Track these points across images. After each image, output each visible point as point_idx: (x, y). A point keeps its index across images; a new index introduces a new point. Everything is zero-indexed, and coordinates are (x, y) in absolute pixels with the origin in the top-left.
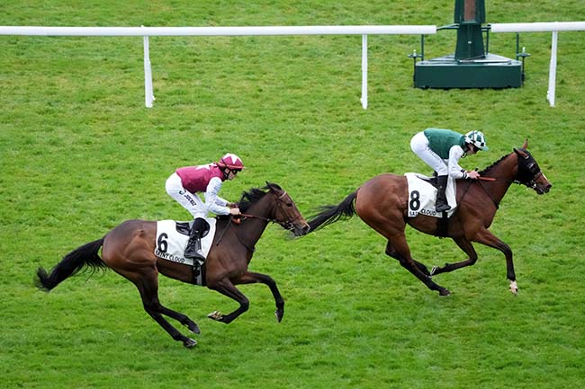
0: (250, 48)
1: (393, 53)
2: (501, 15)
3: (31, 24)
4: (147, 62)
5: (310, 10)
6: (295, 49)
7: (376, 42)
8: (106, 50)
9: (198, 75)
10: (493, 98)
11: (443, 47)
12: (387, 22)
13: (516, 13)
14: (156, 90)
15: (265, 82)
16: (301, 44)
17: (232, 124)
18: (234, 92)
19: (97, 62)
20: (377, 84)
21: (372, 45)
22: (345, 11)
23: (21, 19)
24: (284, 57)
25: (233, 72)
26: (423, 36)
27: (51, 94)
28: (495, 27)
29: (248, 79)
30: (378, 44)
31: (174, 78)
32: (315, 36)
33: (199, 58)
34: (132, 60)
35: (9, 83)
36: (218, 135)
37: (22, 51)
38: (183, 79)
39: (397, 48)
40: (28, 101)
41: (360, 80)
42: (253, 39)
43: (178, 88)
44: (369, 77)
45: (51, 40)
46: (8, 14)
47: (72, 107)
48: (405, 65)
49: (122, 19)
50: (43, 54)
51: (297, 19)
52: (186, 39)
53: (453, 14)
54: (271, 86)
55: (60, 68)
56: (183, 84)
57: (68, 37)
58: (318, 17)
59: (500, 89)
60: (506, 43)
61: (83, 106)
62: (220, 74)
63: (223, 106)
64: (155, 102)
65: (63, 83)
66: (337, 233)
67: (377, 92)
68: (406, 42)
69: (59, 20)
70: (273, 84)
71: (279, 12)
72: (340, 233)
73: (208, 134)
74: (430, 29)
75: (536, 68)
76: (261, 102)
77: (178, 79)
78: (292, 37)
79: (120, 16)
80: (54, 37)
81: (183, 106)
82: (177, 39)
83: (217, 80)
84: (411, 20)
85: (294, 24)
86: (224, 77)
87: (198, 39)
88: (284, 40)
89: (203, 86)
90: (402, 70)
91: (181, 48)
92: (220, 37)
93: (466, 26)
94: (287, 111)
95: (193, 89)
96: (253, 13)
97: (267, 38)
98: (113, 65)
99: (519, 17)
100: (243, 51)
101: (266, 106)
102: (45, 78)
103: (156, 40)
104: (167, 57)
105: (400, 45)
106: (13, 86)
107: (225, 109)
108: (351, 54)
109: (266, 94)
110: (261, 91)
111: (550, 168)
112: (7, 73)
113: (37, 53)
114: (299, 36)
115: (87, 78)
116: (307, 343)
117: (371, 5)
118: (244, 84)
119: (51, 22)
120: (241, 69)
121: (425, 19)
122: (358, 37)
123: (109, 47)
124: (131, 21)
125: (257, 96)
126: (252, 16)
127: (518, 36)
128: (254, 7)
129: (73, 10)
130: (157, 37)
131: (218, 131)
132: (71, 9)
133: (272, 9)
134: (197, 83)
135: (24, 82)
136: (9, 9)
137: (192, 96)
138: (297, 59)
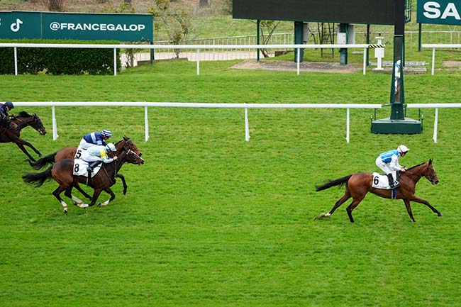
0: (295, 114)
1: (361, 117)
2: (412, 100)
3: (194, 102)
4: (246, 120)
5: (323, 96)
6: (316, 114)
8: (227, 114)
9: (270, 126)
10: (408, 138)
12: (359, 102)
13: (419, 99)
14: (250, 133)
15: (302, 130)
16: (319, 112)
17: (286, 149)
18: (287, 134)
19: (223, 120)
20: (354, 131)
21: (352, 113)
22: (339, 97)
23: (189, 100)
24: (310, 118)
25: (286, 125)
26: (375, 109)
27: (202, 134)
28: (409, 106)
29: (294, 128)
30: (354, 113)
31: (259, 128)
32: (325, 108)
33: (271, 118)
34: (240, 119)
35: (182, 129)
36: (279, 154)
37: (189, 114)
38: (263, 128)
39: (363, 114)
40: (191, 138)
41: (346, 129)
42: (296, 110)
43: (261, 132)
44: (350, 128)
45: (202, 109)
46: (183, 97)
47: (211, 140)
48: (367, 122)
50: (199, 116)
52: (265, 109)
53: (389, 99)
54: (304, 131)
55: (206, 123)
56: (263, 130)
58: (326, 100)
59: (412, 134)
60: (414, 113)
61: (216, 140)
63: (282, 141)
64: (250, 138)
65: (207, 129)
67: (354, 135)
69: (206, 100)
71: (308, 97)
73: (274, 154)
74: (379, 106)
75: (428, 125)
76: (300, 139)
77: (261, 128)
78: (314, 109)
79: (234, 99)
80: (204, 108)
81: (263, 141)
82: (261, 109)
83: (279, 129)
84: (370, 101)
85: (315, 103)
86: (282, 127)
87: (271, 109)
88: (311, 110)
89: (272, 131)
90: (365, 125)
91: (263, 114)
92: (281, 109)
93: (395, 104)
94: (312, 143)
95: (268, 133)
96: (296, 97)
97: (303, 109)
98: (231, 121)
99: (420, 101)
100: (292, 116)
101: (302, 141)
102: (199, 127)
103: (251, 110)
104: (256, 118)
105: (365, 113)
106: (184, 131)
108: (342, 117)
110: (299, 134)
112: (181, 124)
113: (196, 116)
114: (318, 108)
115: (219, 127)
116: (319, 252)
117: (351, 95)
118: (291, 130)
119: (202, 101)
120: (290, 123)
121: (376, 101)
122: (345, 109)
123: (229, 113)
124: (239, 101)
125: (298, 136)
126: (296, 99)
127: (419, 110)
128: (297, 95)
130: (251, 108)
131: (279, 152)
132: (211, 95)
133: (305, 96)
134: (270, 130)
135: (189, 129)
136: (182, 95)
137: (267, 136)
138: (316, 119)
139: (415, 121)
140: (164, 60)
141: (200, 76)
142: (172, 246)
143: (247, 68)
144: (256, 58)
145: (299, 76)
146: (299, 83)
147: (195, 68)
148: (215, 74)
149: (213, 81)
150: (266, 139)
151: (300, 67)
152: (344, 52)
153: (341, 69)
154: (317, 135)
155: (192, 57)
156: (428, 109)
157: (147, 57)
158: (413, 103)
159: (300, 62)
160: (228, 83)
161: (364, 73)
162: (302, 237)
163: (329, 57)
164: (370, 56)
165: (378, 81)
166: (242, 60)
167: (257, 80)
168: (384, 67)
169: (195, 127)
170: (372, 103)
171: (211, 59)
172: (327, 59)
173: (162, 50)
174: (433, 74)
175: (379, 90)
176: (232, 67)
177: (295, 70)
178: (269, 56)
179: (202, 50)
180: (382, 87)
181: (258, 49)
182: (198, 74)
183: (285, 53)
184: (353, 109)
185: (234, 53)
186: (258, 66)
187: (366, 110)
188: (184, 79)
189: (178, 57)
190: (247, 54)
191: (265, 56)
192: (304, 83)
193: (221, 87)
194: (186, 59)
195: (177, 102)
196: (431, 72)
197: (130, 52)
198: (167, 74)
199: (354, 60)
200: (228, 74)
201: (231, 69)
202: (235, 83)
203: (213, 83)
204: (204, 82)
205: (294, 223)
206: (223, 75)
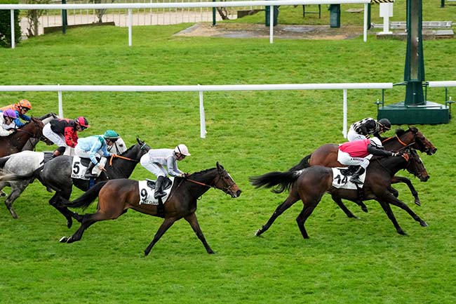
0: (269, 98)
1: (363, 101)
2: (434, 76)
3: (125, 84)
4: (202, 108)
5: (307, 73)
6: (298, 99)
7: (352, 94)
8: (174, 100)
9: (234, 117)
10: (431, 131)
11: (396, 97)
12: (359, 81)
13: (444, 74)
14: (207, 127)
15: (279, 121)
16: (302, 95)
17: (258, 149)
18: (259, 128)
19: (168, 108)
21: (350, 96)
22: (331, 74)
23: (119, 81)
24: (291, 104)
25: (257, 115)
26: (383, 90)
27: (139, 130)
28: (432, 84)
29: (268, 119)
30: (354, 96)
31: (219, 119)
32: (311, 90)
33: (235, 105)
34: (192, 107)
35: (111, 123)
36: (249, 156)
37: (119, 102)
38: (225, 119)
39: (366, 98)
40: (124, 134)
41: (342, 119)
42: (270, 93)
43: (221, 125)
45: (138, 94)
46: (110, 78)
47: (153, 138)
48: (371, 109)
49: (184, 80)
50: (133, 103)
51: (299, 79)
52: (226, 93)
53: (403, 75)
54: (283, 123)
55: (144, 113)
56: (225, 122)
57: (149, 92)
58: (313, 78)
59: (435, 124)
60: (438, 94)
61: (159, 137)
62: (249, 116)
63: (251, 137)
64: (207, 134)
65: (146, 122)
68: (371, 94)
69: (143, 81)
71: (287, 74)
73: (242, 155)
74: (389, 85)
76: (277, 134)
77: (222, 119)
78: (296, 91)
79: (183, 78)
80: (140, 92)
81: (225, 137)
82: (220, 93)
83: (247, 120)
84: (375, 79)
85: (297, 83)
86: (252, 118)
87: (234, 93)
88: (291, 93)
89: (238, 124)
90: (369, 112)
91: (224, 100)
92: (248, 91)
93: (412, 83)
94: (294, 140)
95: (232, 126)
96: (270, 75)
97: (280, 91)
98: (178, 110)
99: (446, 77)
100: (264, 101)
101: (280, 137)
102: (134, 119)
103: (207, 93)
104: (214, 105)
105: (368, 96)
106: (114, 125)
107: (253, 139)
108: (335, 102)
109: (280, 129)
110: (276, 127)
112: (109, 116)
113: (129, 103)
114: (301, 91)
115: (162, 119)
116: (311, 293)
117: (347, 70)
118: (265, 122)
119: (138, 83)
120: (263, 113)
121: (384, 78)
122: (340, 91)
123: (176, 98)
124: (190, 82)
125: (274, 131)
126: (269, 77)
127: (446, 90)
128: (271, 71)
129: (152, 74)
130: (207, 92)
131: (249, 153)
132: (150, 74)
133: (282, 73)
134: (234, 122)
135: (121, 122)
136: (110, 74)
137: (231, 131)
138: (299, 106)
139: (440, 105)
140: (81, 26)
141: (133, 47)
142: (104, 287)
143: (199, 34)
144: (212, 20)
145: (273, 44)
146: (272, 55)
147: (126, 36)
148: (155, 44)
149: (152, 55)
150: (231, 135)
151: (274, 34)
152: (336, 9)
153: (333, 34)
154: (302, 128)
155: (121, 21)
157: (57, 21)
158: (436, 80)
159: (274, 25)
160: (173, 57)
161: (365, 39)
162: (286, 272)
163: (314, 18)
164: (372, 15)
165: (385, 50)
166: (191, 25)
167: (214, 52)
168: (393, 30)
169: (129, 120)
170: (377, 82)
171: (148, 24)
172: (312, 21)
173: (78, 12)
175: (388, 63)
176: (176, 35)
177: (266, 37)
178: (230, 17)
179: (135, 11)
180: (391, 59)
181: (214, 9)
182: (130, 44)
183: (252, 14)
184: (351, 90)
185: (179, 14)
186: (214, 32)
187: (369, 92)
188: (111, 52)
189: (100, 21)
190: (199, 15)
191: (224, 18)
192: (280, 55)
193: (163, 63)
194: (113, 24)
195: (103, 84)
197: (33, 14)
198: (87, 46)
199: (349, 21)
200: (172, 45)
201: (176, 37)
202: (183, 56)
203: (151, 57)
204: (138, 56)
205: (274, 253)
206: (165, 46)
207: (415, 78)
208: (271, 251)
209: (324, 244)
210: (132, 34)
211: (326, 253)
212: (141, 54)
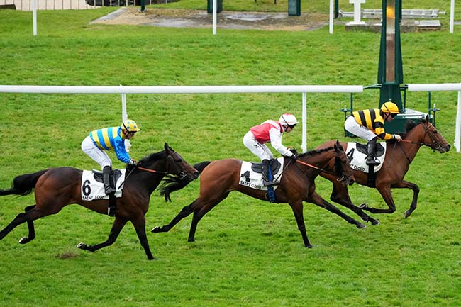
0: (210, 103)
1: (327, 107)
2: (416, 77)
3: (27, 84)
4: (125, 115)
5: (259, 72)
6: (247, 104)
7: (313, 99)
8: (90, 105)
9: (167, 126)
11: (368, 103)
12: (322, 82)
13: (428, 75)
15: (223, 132)
16: (252, 100)
18: (197, 140)
19: (82, 115)
20: (315, 134)
21: (310, 101)
22: (288, 73)
23: (19, 79)
24: (238, 111)
25: (195, 123)
26: (352, 94)
27: (45, 141)
28: (411, 87)
29: (208, 129)
30: (315, 101)
31: (147, 128)
32: (263, 93)
33: (167, 112)
34: (112, 113)
35: (9, 132)
37: (19, 106)
38: (154, 129)
39: (330, 104)
40: (25, 147)
42: (212, 96)
43: (150, 136)
44: (308, 127)
45: (44, 97)
46: (8, 75)
47: (62, 152)
48: (337, 117)
49: (102, 80)
50: (37, 108)
51: (248, 79)
52: (157, 96)
53: (377, 76)
54: (226, 135)
56: (155, 133)
57: (58, 94)
58: (265, 78)
60: (419, 100)
61: (71, 151)
62: (185, 125)
64: (132, 148)
65: (54, 132)
66: (282, 257)
67: (315, 140)
68: (338, 99)
69: (51, 80)
70: (229, 133)
71: (233, 74)
72: (285, 257)
74: (359, 89)
75: (445, 121)
76: (219, 148)
77: (150, 129)
78: (244, 94)
79: (102, 77)
80: (46, 94)
82: (149, 96)
83: (182, 130)
84: (342, 81)
85: (246, 84)
86: (189, 127)
87: (167, 96)
88: (238, 97)
89: (171, 135)
90: (335, 122)
91: (153, 104)
92: (185, 94)
93: (387, 86)
94: (241, 155)
95: (163, 138)
96: (212, 74)
97: (224, 96)
98: (96, 117)
99: (430, 78)
100: (204, 106)
101: (223, 151)
102: (39, 128)
103: (131, 97)
104: (141, 111)
105: (333, 101)
106: (12, 135)
107: (189, 154)
108: (293, 108)
109: (223, 141)
110: (219, 139)
111: (456, 203)
112: (7, 124)
113: (33, 108)
114: (251, 94)
115: (75, 128)
117: (308, 68)
118: (205, 133)
119: (44, 82)
120: (202, 121)
121: (354, 80)
122: (299, 95)
123: (93, 102)
124: (111, 81)
125: (216, 143)
126: (211, 77)
127: (429, 95)
128: (213, 70)
129: (62, 72)
130: (133, 94)
132: (61, 71)
133: (227, 72)
134: (166, 132)
135: (21, 131)
136: (8, 71)
138: (248, 113)
139: (421, 113)
141: (38, 37)
145: (217, 36)
146: (215, 49)
147: (30, 23)
148: (67, 33)
149: (63, 47)
151: (218, 22)
153: (292, 23)
155: (23, 4)
156: (443, 93)
158: (417, 82)
159: (218, 12)
160: (89, 50)
161: (331, 31)
163: (268, 3)
165: (355, 45)
167: (142, 45)
168: (366, 20)
169: (31, 129)
170: (346, 84)
172: (265, 7)
174: (451, 31)
175: (358, 61)
176: (95, 22)
177: (208, 26)
180: (363, 55)
182: (35, 33)
186: (142, 19)
187: (335, 96)
188: (10, 43)
192: (225, 49)
193: (77, 57)
196: (448, 27)
199: (312, 7)
200: (89, 34)
201: (94, 25)
202: (103, 49)
203: (62, 49)
204: (45, 49)
205: (212, 297)
206: (80, 36)
207: (390, 80)
208: (208, 295)
209: (275, 286)
210: (38, 21)
211: (277, 298)
212: (48, 45)
